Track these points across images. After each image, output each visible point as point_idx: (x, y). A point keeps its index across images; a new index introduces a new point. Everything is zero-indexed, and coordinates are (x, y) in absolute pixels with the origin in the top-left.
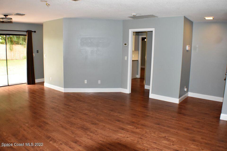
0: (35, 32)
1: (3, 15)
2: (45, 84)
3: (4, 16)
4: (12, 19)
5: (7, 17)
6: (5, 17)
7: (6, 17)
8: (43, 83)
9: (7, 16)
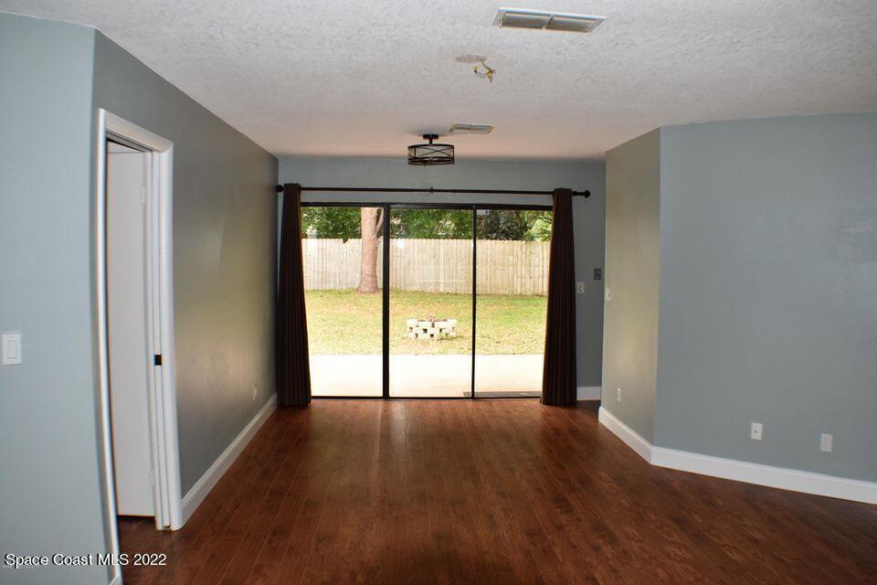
0: (587, 194)
1: (417, 133)
2: (602, 410)
3: (426, 137)
4: (452, 147)
5: (435, 142)
6: (427, 142)
7: (431, 142)
8: (594, 406)
9: (436, 137)
